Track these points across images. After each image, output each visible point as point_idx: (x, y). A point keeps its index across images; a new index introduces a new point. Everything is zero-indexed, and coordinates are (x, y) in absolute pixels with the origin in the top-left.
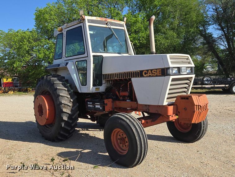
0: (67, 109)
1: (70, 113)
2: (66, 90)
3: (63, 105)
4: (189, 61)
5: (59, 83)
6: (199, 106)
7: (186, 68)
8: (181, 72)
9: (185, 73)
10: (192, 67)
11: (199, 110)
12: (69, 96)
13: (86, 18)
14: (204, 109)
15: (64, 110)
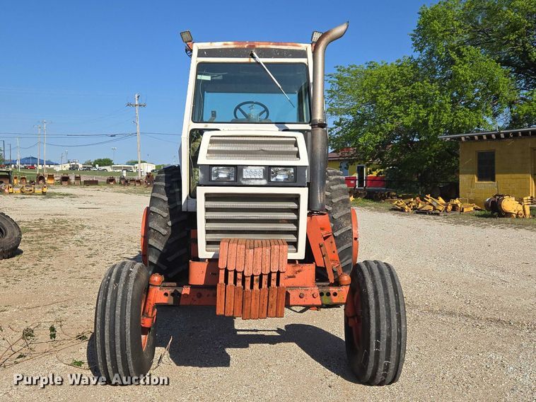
0: (158, 239)
1: (161, 249)
2: (164, 201)
3: (152, 231)
4: (296, 149)
5: (161, 186)
6: (238, 274)
7: (263, 168)
8: (241, 180)
9: (258, 182)
10: (296, 166)
11: (239, 284)
12: (166, 215)
13: (196, 47)
14: (264, 286)
15: (151, 242)
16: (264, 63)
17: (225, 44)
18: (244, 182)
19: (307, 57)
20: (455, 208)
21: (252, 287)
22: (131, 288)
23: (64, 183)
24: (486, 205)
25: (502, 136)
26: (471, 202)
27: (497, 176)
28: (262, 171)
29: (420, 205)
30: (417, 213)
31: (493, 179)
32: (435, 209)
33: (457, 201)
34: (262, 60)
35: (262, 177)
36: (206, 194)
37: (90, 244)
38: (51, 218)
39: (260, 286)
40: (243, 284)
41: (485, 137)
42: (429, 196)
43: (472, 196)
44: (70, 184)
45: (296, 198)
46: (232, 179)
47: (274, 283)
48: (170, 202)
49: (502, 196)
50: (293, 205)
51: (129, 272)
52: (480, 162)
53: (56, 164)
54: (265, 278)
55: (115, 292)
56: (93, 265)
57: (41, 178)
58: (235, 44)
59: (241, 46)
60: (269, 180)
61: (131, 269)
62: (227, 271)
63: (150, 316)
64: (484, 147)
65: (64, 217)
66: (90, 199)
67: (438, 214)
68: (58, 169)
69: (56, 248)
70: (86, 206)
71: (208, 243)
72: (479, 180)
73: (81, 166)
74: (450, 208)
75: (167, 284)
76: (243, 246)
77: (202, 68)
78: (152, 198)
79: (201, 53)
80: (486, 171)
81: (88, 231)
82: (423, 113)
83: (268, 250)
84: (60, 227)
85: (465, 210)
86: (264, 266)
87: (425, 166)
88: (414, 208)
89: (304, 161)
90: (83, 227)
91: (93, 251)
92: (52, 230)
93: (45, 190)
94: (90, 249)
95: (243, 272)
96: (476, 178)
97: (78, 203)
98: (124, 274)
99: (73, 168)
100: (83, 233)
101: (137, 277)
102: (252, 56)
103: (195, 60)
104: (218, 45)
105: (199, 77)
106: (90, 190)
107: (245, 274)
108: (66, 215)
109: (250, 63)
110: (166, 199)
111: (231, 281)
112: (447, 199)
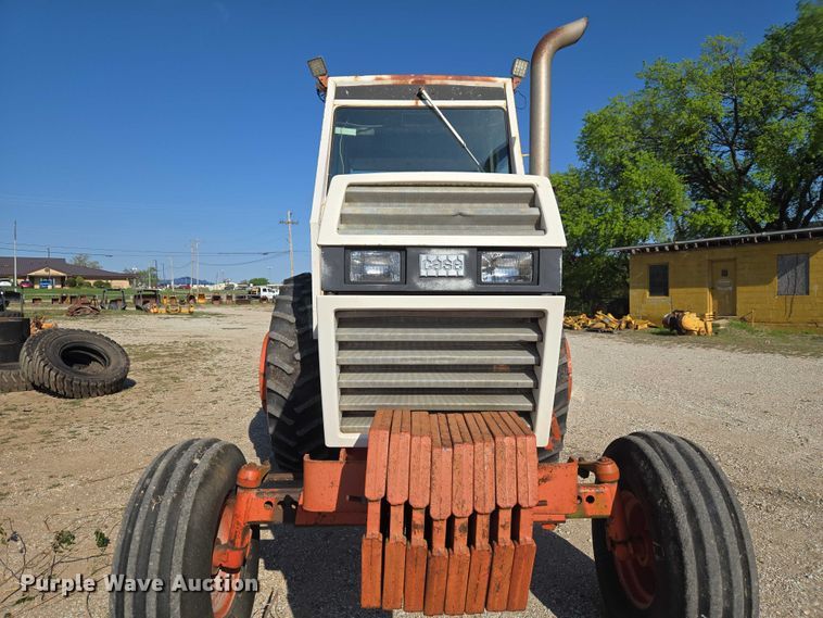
0: (280, 380)
2: (291, 323)
3: (272, 367)
4: (535, 211)
5: (286, 301)
6: (415, 513)
7: (465, 252)
8: (415, 280)
9: (453, 285)
10: (537, 248)
11: (418, 537)
12: (292, 343)
13: (333, 83)
14: (482, 541)
15: (271, 384)
16: (440, 108)
17: (378, 79)
18: (422, 285)
19: (505, 99)
20: (628, 325)
21: (449, 543)
22: (187, 506)
23: (216, 302)
24: (665, 322)
25: (677, 248)
26: (644, 318)
27: (671, 291)
28: (462, 258)
29: (590, 323)
30: (588, 331)
31: (667, 294)
32: (607, 326)
33: (628, 318)
34: (436, 104)
35: (462, 273)
36: (337, 312)
37: (219, 373)
38: (188, 340)
39: (471, 542)
40: (428, 536)
41: (648, 250)
42: (600, 313)
43: (643, 312)
44: (221, 303)
45: (536, 320)
46: (396, 278)
47: (504, 535)
48: (299, 324)
49: (682, 312)
50: (529, 335)
51: (192, 467)
52: (652, 277)
53: (211, 284)
54: (482, 523)
55: (153, 516)
56: (215, 402)
57: (192, 297)
58: (393, 79)
59: (403, 82)
60: (477, 279)
61: (197, 461)
62: (386, 506)
63: (239, 546)
64: (656, 260)
65: (203, 339)
66: (237, 319)
67: (611, 332)
68: (211, 288)
69: (177, 378)
70: (232, 326)
71: (345, 414)
72: (651, 294)
73: (236, 285)
74: (623, 325)
75: (277, 477)
76: (426, 441)
77: (342, 116)
78: (274, 318)
79: (341, 93)
80: (659, 285)
81: (224, 356)
82: (594, 222)
83: (489, 451)
84: (194, 351)
85: (640, 327)
86: (479, 493)
87: (588, 282)
88: (584, 326)
89: (555, 236)
90: (220, 350)
91: (221, 383)
92: (182, 355)
93: (192, 309)
94: (219, 380)
95: (428, 509)
96: (648, 293)
97: (224, 323)
98: (177, 475)
99: (229, 288)
100: (217, 358)
101: (207, 476)
102: (420, 96)
103: (331, 104)
104: (367, 80)
105: (338, 130)
106: (242, 309)
107: (434, 513)
108: (206, 336)
109: (416, 108)
110: (292, 319)
111: (397, 530)
112: (618, 316)
